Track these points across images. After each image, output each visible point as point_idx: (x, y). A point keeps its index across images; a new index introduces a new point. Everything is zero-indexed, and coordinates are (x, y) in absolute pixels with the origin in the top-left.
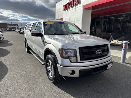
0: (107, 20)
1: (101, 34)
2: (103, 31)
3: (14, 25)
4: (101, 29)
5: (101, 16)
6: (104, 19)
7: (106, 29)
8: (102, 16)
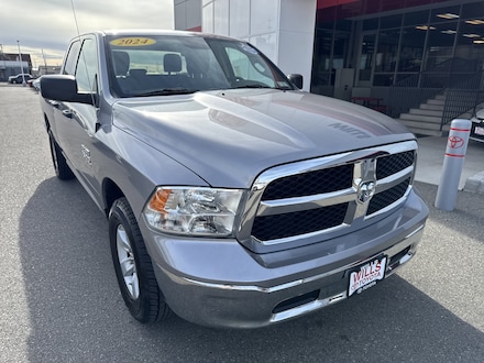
0: (375, 32)
1: (354, 90)
2: (360, 79)
3: (13, 57)
4: (352, 70)
5: (353, 19)
6: (364, 30)
7: (373, 70)
8: (356, 14)
